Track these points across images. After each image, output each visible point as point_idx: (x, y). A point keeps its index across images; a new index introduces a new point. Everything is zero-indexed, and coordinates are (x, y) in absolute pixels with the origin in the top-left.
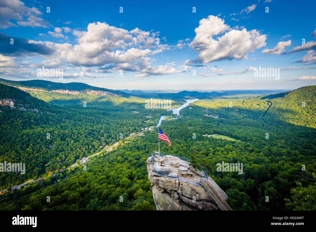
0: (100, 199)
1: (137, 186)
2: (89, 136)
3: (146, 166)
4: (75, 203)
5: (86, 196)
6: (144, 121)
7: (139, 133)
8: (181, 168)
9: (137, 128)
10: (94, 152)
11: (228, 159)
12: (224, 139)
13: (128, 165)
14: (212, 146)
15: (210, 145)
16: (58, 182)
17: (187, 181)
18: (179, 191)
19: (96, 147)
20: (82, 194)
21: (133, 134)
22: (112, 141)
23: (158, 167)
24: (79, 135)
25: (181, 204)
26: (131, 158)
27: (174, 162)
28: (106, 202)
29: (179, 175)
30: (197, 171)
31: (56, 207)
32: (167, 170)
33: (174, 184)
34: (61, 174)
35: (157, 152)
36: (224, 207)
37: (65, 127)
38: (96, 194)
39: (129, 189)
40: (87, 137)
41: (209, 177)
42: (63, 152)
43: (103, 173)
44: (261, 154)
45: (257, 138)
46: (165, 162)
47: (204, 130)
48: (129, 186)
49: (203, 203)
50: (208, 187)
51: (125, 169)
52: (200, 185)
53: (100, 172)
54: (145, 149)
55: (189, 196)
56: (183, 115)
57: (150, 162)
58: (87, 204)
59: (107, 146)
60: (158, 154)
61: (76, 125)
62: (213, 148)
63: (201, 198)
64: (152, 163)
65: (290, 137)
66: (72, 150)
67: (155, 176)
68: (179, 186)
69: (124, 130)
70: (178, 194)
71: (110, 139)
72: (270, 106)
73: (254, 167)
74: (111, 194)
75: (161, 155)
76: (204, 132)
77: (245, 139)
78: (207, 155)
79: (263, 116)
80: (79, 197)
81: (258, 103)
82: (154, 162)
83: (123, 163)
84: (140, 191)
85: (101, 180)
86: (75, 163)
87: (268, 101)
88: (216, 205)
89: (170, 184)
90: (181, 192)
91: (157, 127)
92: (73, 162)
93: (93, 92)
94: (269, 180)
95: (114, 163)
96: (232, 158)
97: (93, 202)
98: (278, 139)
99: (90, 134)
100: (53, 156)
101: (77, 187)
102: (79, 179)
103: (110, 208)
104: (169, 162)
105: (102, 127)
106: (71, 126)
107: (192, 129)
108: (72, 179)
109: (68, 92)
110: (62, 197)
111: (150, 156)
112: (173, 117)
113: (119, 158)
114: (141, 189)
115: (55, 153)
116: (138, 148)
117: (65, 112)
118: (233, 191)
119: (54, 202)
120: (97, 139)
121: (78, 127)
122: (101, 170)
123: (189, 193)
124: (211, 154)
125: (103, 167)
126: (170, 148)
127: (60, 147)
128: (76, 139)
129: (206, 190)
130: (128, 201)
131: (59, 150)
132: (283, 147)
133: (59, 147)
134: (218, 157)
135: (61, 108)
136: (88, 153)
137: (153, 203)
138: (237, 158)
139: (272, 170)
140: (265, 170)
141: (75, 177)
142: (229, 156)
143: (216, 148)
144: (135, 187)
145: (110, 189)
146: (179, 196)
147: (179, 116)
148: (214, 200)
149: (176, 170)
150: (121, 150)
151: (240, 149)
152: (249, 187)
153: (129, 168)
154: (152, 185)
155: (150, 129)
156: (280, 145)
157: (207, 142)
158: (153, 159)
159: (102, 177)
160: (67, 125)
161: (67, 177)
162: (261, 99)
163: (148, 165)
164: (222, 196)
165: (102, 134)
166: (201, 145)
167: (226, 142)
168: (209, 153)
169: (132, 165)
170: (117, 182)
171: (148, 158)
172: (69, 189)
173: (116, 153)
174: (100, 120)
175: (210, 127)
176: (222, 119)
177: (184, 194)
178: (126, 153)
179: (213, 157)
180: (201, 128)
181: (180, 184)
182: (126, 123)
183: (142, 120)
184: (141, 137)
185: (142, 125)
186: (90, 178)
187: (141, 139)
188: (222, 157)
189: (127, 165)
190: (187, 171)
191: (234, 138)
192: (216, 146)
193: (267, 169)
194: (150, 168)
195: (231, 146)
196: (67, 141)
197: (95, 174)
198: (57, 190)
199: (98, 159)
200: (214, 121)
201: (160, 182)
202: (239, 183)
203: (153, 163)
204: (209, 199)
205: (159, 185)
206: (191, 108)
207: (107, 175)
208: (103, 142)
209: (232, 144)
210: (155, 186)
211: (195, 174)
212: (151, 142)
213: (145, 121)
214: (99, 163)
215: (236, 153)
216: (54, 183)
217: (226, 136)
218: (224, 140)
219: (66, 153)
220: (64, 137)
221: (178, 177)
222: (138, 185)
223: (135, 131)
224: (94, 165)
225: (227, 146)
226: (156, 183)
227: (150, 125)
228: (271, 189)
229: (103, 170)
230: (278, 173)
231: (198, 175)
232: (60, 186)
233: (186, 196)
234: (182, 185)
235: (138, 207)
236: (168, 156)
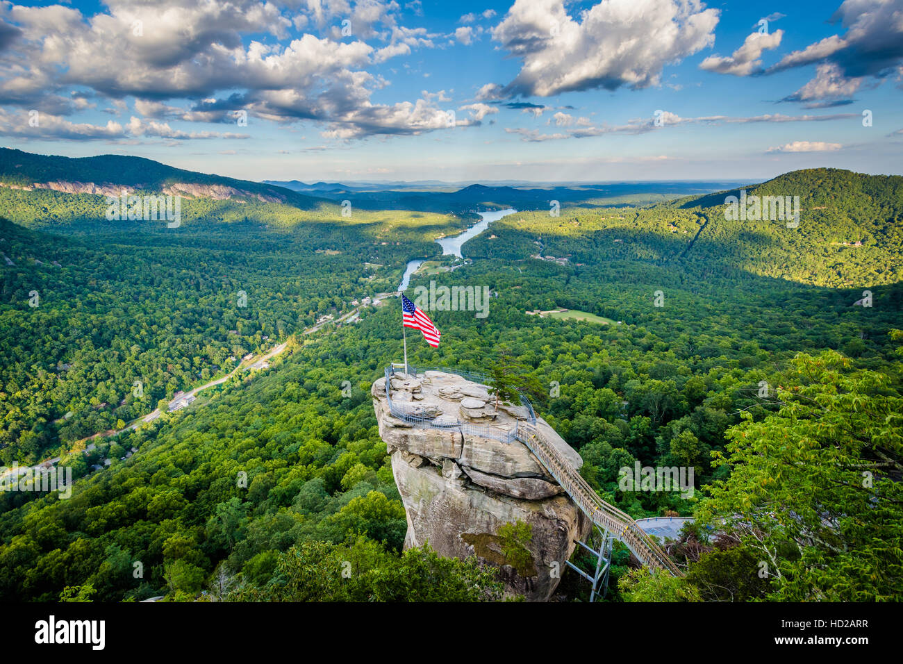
0: (244, 500)
1: (348, 458)
2: (187, 330)
3: (372, 404)
4: (171, 517)
5: (202, 495)
6: (357, 280)
7: (346, 313)
8: (468, 402)
9: (337, 299)
10: (212, 374)
11: (589, 370)
12: (582, 320)
13: (320, 404)
14: (550, 339)
15: (543, 339)
16: (108, 467)
17: (482, 434)
18: (463, 460)
19: (216, 360)
20: (190, 493)
21: (328, 317)
22: (263, 342)
23: (402, 401)
24: (154, 327)
25: (467, 489)
26: (327, 386)
27: (449, 389)
28: (263, 504)
29: (462, 420)
30: (509, 405)
31: (112, 531)
32: (430, 409)
33: (449, 444)
34: (114, 444)
35: (401, 365)
36: (574, 485)
37: (101, 303)
38: (232, 487)
39: (327, 468)
40: (183, 333)
41: (540, 420)
42: (109, 382)
43: (246, 431)
44: (671, 353)
45: (664, 314)
46: (424, 390)
47: (529, 298)
48: (327, 460)
49: (522, 482)
50: (537, 443)
51: (310, 415)
52: (517, 439)
53: (237, 429)
54: (365, 358)
55: (487, 470)
56: (471, 258)
57: (380, 393)
58: (208, 515)
59: (251, 355)
60: (402, 370)
61: (141, 298)
62: (553, 346)
63: (517, 471)
64: (387, 394)
65: (743, 308)
66: (139, 374)
67: (397, 426)
68: (462, 447)
69: (298, 307)
70: (460, 466)
71: (258, 337)
72: (702, 228)
73: (651, 387)
74: (275, 484)
75: (412, 372)
76: (530, 304)
77: (634, 317)
78: (536, 365)
79: (683, 255)
80: (181, 501)
81: (673, 220)
82: (393, 391)
83: (302, 401)
84: (359, 469)
85: (241, 450)
86: (153, 409)
87: (699, 215)
88: (555, 483)
89: (437, 444)
90: (467, 461)
91: (398, 294)
92: (147, 406)
93: (183, 190)
94: (683, 416)
95: (276, 402)
96: (598, 367)
97: (224, 508)
98: (713, 314)
99: (190, 323)
100: (78, 394)
101: (170, 475)
102: (172, 454)
103: (278, 518)
104: (435, 390)
105: (227, 301)
106: (123, 301)
107: (498, 297)
108: (153, 456)
109: (94, 191)
110: (129, 505)
111: (383, 375)
112: (444, 265)
113: (291, 387)
114: (359, 465)
115: (81, 385)
116: (345, 358)
117: (93, 256)
118: (594, 448)
119: (105, 521)
120: (216, 338)
121: (147, 302)
122: (240, 425)
123: (488, 460)
124: (547, 362)
125: (244, 414)
126: (438, 351)
127: (97, 365)
128: (147, 340)
129: (530, 451)
130: (327, 497)
131: (96, 376)
132: (724, 334)
133: (92, 368)
134: (563, 368)
135: (79, 245)
136: (193, 380)
137: (394, 496)
138: (611, 368)
139: (693, 390)
140: (675, 392)
141: (160, 448)
142: (590, 364)
143: (560, 345)
144: (344, 459)
145: (271, 472)
146: (462, 470)
147: (461, 261)
148: (551, 471)
149: (454, 407)
150: (293, 365)
151: (619, 343)
152: (636, 434)
153: (321, 414)
154: (389, 450)
155: (376, 302)
156: (716, 328)
157: (537, 330)
158: (389, 382)
159: (243, 442)
160: (110, 299)
161: (133, 449)
162: (682, 207)
163: (375, 401)
164: (571, 460)
165: (231, 321)
166: (521, 339)
167: (587, 329)
168: (540, 360)
169: (330, 404)
170: (290, 451)
171: (376, 382)
172: (147, 482)
173: (281, 374)
174: (217, 280)
175: (545, 289)
176: (578, 265)
177: (475, 466)
178: (309, 374)
179: (551, 370)
180: (522, 292)
181: (465, 440)
182: (302, 287)
183: (351, 276)
184: (353, 324)
185: (353, 290)
186: (207, 448)
187: (352, 331)
188: (574, 368)
189: (317, 406)
190: (483, 407)
191: (608, 317)
192: (560, 339)
193: (680, 389)
194: (383, 410)
195: (597, 338)
196: (118, 348)
197: (222, 436)
198: (108, 488)
199: (225, 395)
200: (557, 274)
201: (412, 442)
202: (614, 428)
203: (391, 395)
204: (537, 471)
205: (410, 449)
206: (493, 237)
207: (260, 436)
208: (235, 346)
209: (600, 332)
210: (398, 453)
211: (504, 414)
212: (383, 339)
213: (362, 279)
214: (230, 405)
215: (610, 355)
216: (94, 469)
217: (587, 311)
218: (580, 323)
219: (121, 384)
220: (106, 335)
221: (459, 425)
222: (352, 455)
223: (334, 310)
224: (217, 413)
225: (587, 339)
226: (401, 445)
227: (378, 291)
228: (688, 434)
229: (244, 422)
230: (705, 397)
231: (512, 415)
232: (116, 476)
233: (481, 469)
234: (471, 443)
235: (355, 508)
236: (430, 373)
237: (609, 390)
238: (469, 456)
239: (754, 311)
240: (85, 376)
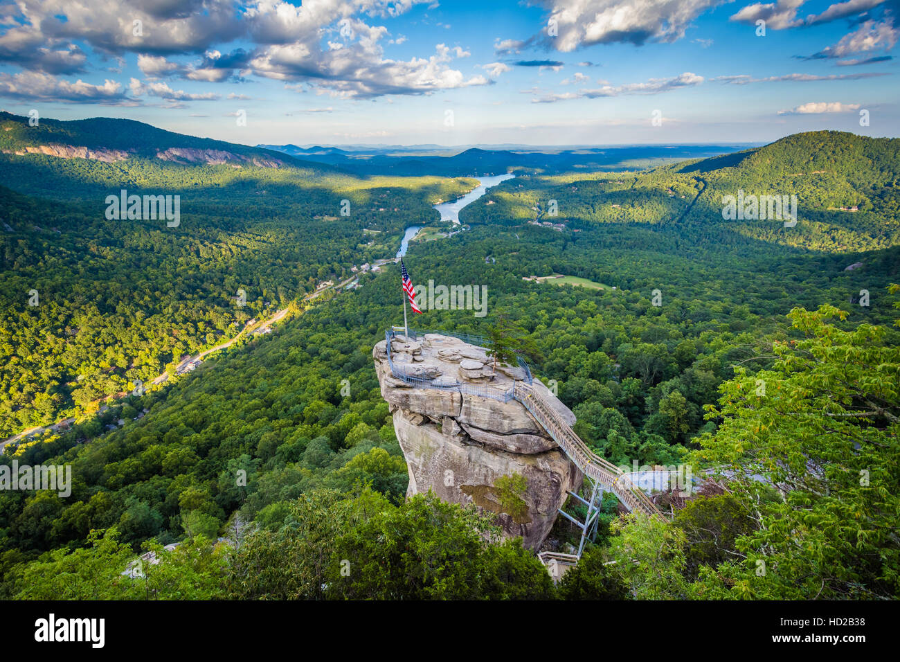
0: (254, 457)
1: (351, 418)
2: (189, 296)
3: (373, 366)
4: (185, 472)
5: (213, 452)
6: (356, 246)
7: (345, 279)
8: (466, 364)
9: (336, 265)
10: (216, 339)
11: (583, 335)
12: (578, 285)
13: (323, 367)
14: (545, 305)
15: (539, 305)
16: (122, 426)
17: (482, 393)
18: (462, 418)
19: (220, 326)
20: (202, 451)
21: (328, 283)
22: (265, 308)
23: (403, 363)
24: (157, 293)
25: (466, 444)
26: (329, 350)
27: (448, 351)
28: (271, 460)
29: (461, 381)
30: (506, 366)
31: (130, 485)
32: (430, 370)
33: (449, 403)
34: (126, 406)
35: (401, 329)
36: (567, 440)
37: (103, 270)
38: (241, 445)
39: (331, 427)
40: (186, 299)
41: (536, 380)
42: (117, 347)
43: (252, 393)
44: (663, 318)
45: (658, 279)
46: (424, 352)
47: (526, 264)
48: (331, 420)
49: (518, 438)
50: (533, 402)
51: (314, 378)
52: (514, 399)
53: (244, 391)
54: (364, 323)
55: (485, 427)
56: (469, 224)
57: (381, 355)
58: (220, 470)
59: (254, 321)
60: (403, 333)
61: (142, 264)
62: (549, 311)
63: (513, 428)
64: (388, 356)
65: (737, 273)
66: (146, 339)
67: (398, 387)
68: (461, 405)
69: (298, 274)
70: (459, 423)
71: (260, 303)
72: (700, 193)
73: (643, 350)
74: (282, 442)
75: (412, 335)
76: (527, 270)
77: (629, 283)
78: (532, 330)
79: (679, 221)
80: (194, 458)
81: (671, 185)
82: (394, 354)
83: (306, 364)
84: (362, 428)
85: (248, 411)
86: (161, 372)
87: (698, 179)
88: (550, 439)
89: (437, 403)
90: (466, 419)
91: (397, 261)
92: (156, 370)
93: (178, 154)
94: (672, 378)
95: (280, 366)
96: (592, 331)
97: (235, 464)
98: (707, 279)
99: (192, 289)
100: (88, 358)
101: (181, 434)
102: (183, 414)
103: (287, 473)
104: (435, 352)
105: (227, 268)
106: (124, 267)
107: (496, 263)
108: (164, 416)
109: (87, 155)
110: (145, 462)
111: (384, 339)
112: (442, 231)
113: (294, 351)
114: (362, 424)
115: (89, 350)
116: (346, 323)
117: (91, 222)
118: (587, 407)
119: (122, 476)
120: (219, 304)
121: (149, 268)
122: (247, 387)
123: (486, 418)
124: (543, 326)
125: (250, 377)
126: (436, 316)
127: (104, 331)
128: (151, 306)
129: (526, 410)
130: (332, 454)
131: (103, 341)
132: (716, 299)
133: (99, 333)
134: (558, 333)
135: (76, 210)
136: (199, 344)
137: (397, 452)
138: (605, 332)
139: (683, 353)
140: (666, 356)
141: (170, 409)
142: (584, 328)
143: (555, 310)
144: (347, 419)
145: (278, 431)
146: (461, 427)
147: (459, 227)
148: (546, 428)
149: (454, 368)
150: (296, 330)
151: (614, 308)
152: (627, 394)
153: (324, 376)
154: (390, 410)
155: (375, 268)
156: (708, 293)
157: (533, 296)
158: (389, 346)
159: (250, 403)
160: (112, 266)
161: (144, 410)
162: (681, 172)
163: (377, 363)
164: (564, 418)
165: (232, 287)
166: (517, 304)
167: (582, 294)
168: (536, 324)
169: (332, 367)
170: (295, 411)
171: (377, 345)
172: (160, 440)
173: (284, 339)
174: (217, 246)
175: (542, 255)
176: (576, 231)
177: (473, 423)
178: (311, 338)
179: (546, 334)
180: (519, 258)
181: (464, 400)
182: (301, 254)
183: (350, 243)
184: (352, 290)
185: (352, 256)
186: (215, 409)
187: (351, 297)
188: (569, 332)
189: (320, 369)
190: (481, 369)
191: (603, 282)
192: (555, 304)
193: (670, 352)
194: (384, 370)
195: (592, 303)
196: (123, 315)
197: (230, 398)
198: (123, 446)
199: (231, 358)
200: (554, 240)
201: (412, 401)
202: (606, 390)
203: (392, 357)
204: (533, 428)
205: (411, 408)
206: (491, 202)
207: (266, 398)
208: (237, 312)
209: (595, 297)
210: (400, 412)
211: (501, 374)
212: (382, 304)
213: (360, 246)
214: (236, 369)
215: (604, 320)
216: (109, 429)
217: (583, 277)
218: (576, 288)
219: (128, 349)
220: (109, 301)
221: (458, 385)
222: (355, 415)
223: (333, 276)
224: (223, 376)
225: (582, 305)
226: (402, 404)
227: (376, 257)
228: (676, 395)
229: (250, 385)
230: (695, 360)
231: (509, 376)
232: (129, 435)
233: (479, 426)
234: (469, 402)
235: (359, 463)
236: (430, 336)
237: (602, 354)
238: (468, 414)
239: (747, 277)
240: (93, 341)
